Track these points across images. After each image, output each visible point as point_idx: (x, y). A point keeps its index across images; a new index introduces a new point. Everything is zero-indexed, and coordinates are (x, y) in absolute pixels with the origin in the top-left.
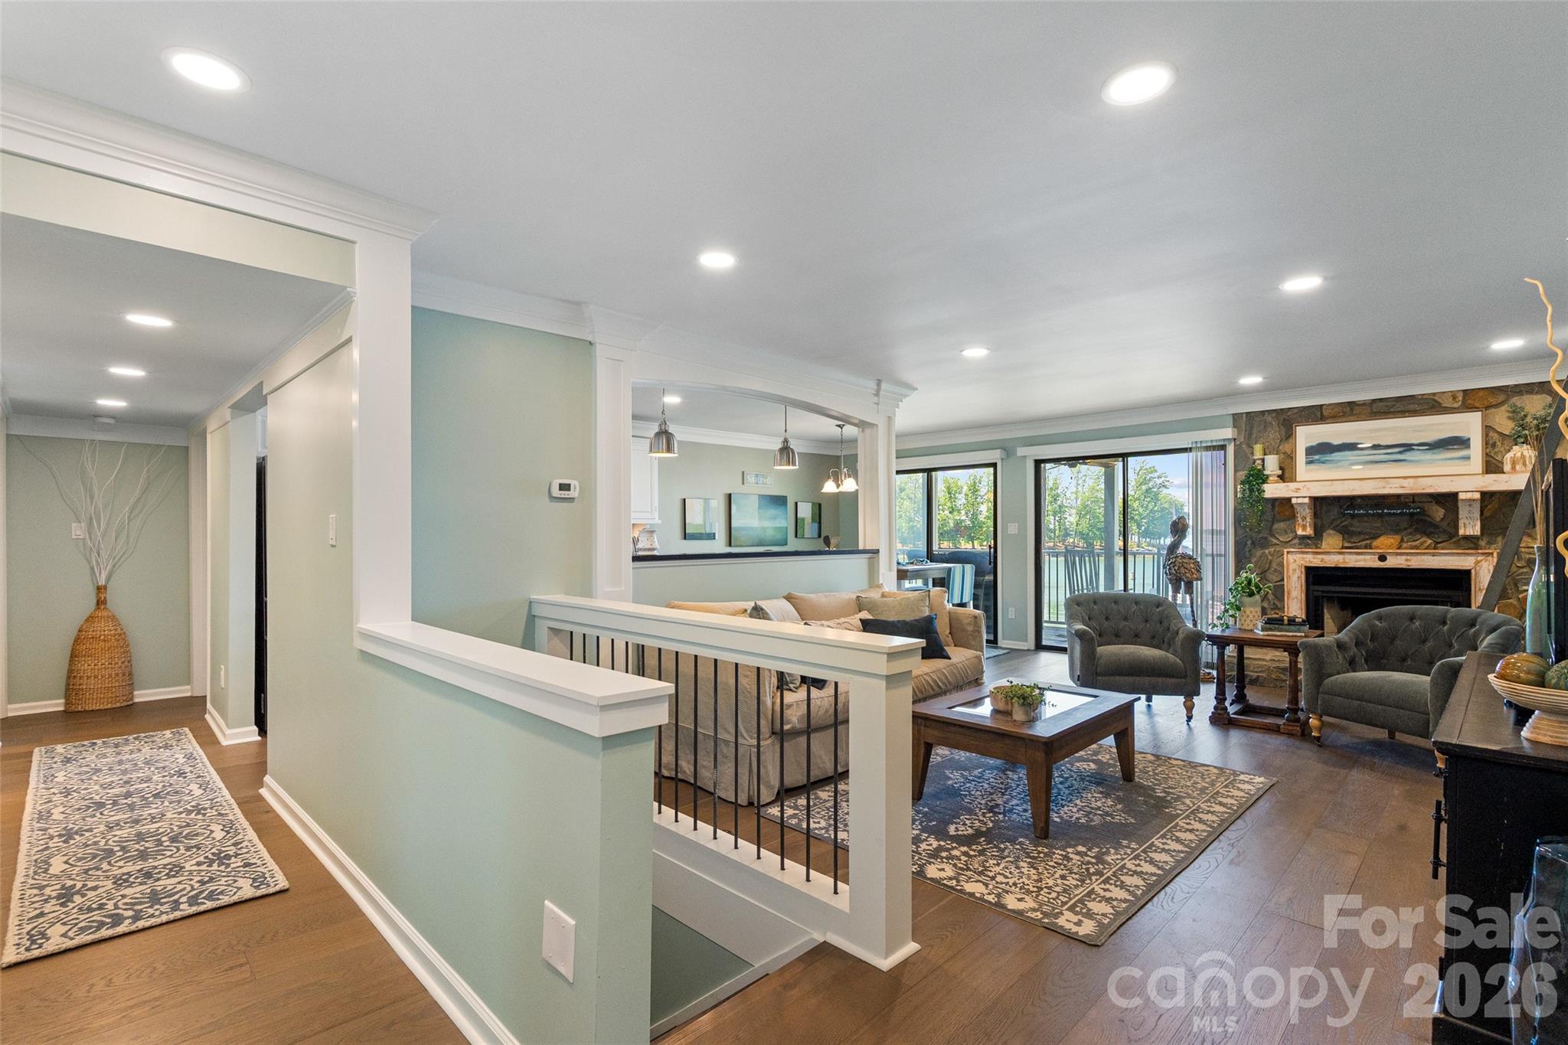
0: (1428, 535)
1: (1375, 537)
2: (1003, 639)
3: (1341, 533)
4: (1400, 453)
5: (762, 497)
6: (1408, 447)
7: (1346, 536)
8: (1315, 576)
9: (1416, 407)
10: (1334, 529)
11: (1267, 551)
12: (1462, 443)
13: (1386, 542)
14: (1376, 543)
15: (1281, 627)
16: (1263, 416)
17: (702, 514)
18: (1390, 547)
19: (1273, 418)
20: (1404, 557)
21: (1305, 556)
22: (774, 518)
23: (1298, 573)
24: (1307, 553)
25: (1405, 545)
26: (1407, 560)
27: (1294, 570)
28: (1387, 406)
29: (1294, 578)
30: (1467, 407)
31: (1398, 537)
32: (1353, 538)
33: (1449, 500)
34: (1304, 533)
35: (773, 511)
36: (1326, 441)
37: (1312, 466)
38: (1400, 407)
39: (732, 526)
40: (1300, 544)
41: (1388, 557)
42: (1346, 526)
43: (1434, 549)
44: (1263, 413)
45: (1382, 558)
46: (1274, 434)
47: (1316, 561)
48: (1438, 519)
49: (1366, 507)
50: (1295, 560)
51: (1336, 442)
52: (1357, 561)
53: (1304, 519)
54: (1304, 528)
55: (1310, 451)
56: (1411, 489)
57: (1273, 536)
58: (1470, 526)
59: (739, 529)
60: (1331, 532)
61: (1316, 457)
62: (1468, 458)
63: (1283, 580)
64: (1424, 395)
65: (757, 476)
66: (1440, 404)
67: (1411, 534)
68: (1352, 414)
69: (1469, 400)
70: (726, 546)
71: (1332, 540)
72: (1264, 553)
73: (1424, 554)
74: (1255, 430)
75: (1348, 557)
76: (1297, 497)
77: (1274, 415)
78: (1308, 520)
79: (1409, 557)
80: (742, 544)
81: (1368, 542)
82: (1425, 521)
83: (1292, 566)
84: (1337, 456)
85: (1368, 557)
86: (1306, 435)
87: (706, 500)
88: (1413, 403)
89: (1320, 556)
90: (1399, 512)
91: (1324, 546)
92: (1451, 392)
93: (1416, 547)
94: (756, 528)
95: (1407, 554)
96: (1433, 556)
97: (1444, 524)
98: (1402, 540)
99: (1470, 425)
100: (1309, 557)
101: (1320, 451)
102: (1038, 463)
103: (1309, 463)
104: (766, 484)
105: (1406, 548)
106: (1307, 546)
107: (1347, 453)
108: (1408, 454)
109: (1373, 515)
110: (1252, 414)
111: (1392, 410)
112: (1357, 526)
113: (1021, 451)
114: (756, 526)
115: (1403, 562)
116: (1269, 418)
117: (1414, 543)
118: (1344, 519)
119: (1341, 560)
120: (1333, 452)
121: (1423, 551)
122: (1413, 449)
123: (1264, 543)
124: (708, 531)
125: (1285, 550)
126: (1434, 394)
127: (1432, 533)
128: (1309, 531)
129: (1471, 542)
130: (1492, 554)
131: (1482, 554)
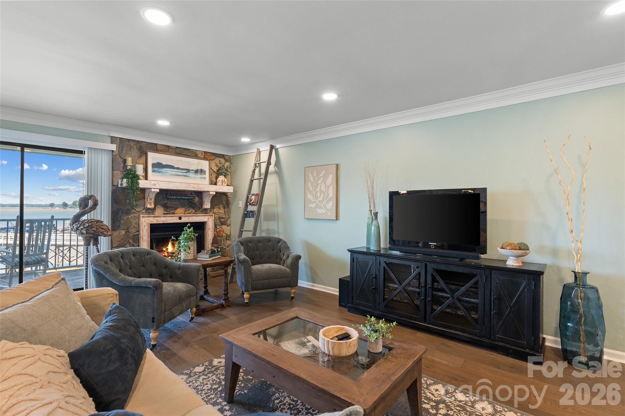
0: (193, 208)
1: (176, 209)
3: (163, 207)
4: (186, 172)
6: (188, 171)
7: (165, 208)
8: (154, 228)
9: (190, 154)
10: (160, 205)
11: (130, 216)
12: (202, 171)
13: (180, 211)
14: (177, 211)
16: (129, 142)
18: (181, 213)
19: (134, 144)
20: (187, 218)
21: (150, 218)
23: (146, 227)
24: (150, 217)
25: (186, 212)
26: (188, 219)
27: (145, 226)
28: (181, 151)
29: (145, 230)
30: (205, 159)
31: (184, 209)
32: (169, 209)
33: (200, 194)
34: (150, 207)
36: (160, 162)
37: (154, 173)
38: (185, 153)
40: (146, 212)
41: (182, 218)
42: (165, 204)
43: (196, 214)
44: (129, 140)
45: (180, 218)
46: (135, 152)
47: (154, 221)
48: (196, 202)
49: (177, 195)
50: (145, 221)
51: (164, 163)
52: (171, 220)
53: (151, 199)
55: (154, 165)
57: (133, 208)
58: (207, 205)
60: (159, 206)
61: (156, 169)
63: (139, 231)
64: (193, 150)
66: (197, 155)
67: (188, 208)
68: (168, 151)
69: (207, 156)
71: (160, 211)
72: (129, 217)
73: (193, 216)
74: (125, 149)
75: (168, 218)
76: (154, 188)
77: (135, 143)
78: (153, 200)
79: (189, 218)
81: (173, 211)
82: (192, 202)
83: (144, 224)
84: (164, 170)
85: (175, 218)
86: (153, 157)
88: (189, 152)
89: (156, 218)
90: (187, 198)
91: (156, 213)
92: (201, 151)
93: (190, 213)
95: (188, 216)
96: (196, 217)
97: (197, 204)
98: (185, 211)
99: (204, 165)
100: (151, 219)
101: (158, 166)
103: (154, 171)
105: (186, 214)
106: (149, 213)
107: (168, 169)
108: (189, 173)
109: (175, 199)
110: (123, 140)
111: (183, 153)
112: (169, 203)
115: (187, 220)
116: (132, 144)
117: (189, 212)
118: (164, 200)
119: (165, 220)
120: (163, 168)
121: (193, 215)
122: (190, 172)
123: (128, 212)
125: (141, 216)
126: (196, 150)
127: (195, 207)
128: (152, 206)
129: (205, 211)
130: (212, 215)
131: (210, 215)
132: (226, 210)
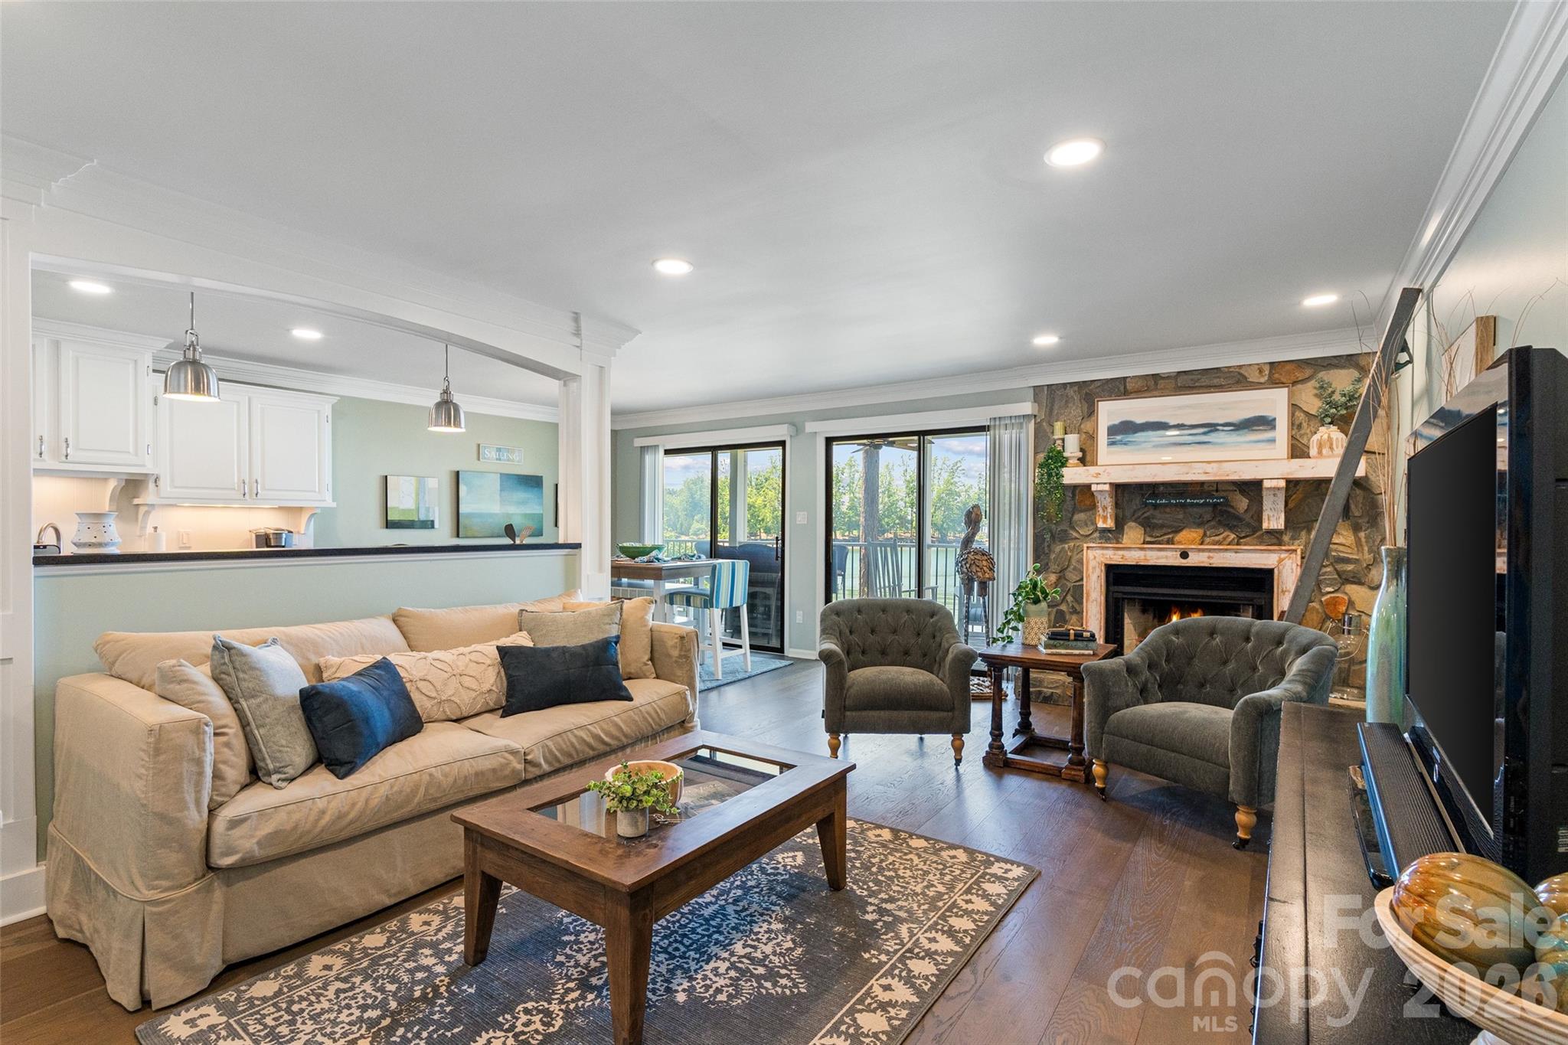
0: (1232, 528)
1: (1177, 531)
2: (790, 647)
3: (1143, 526)
4: (1204, 433)
5: (506, 477)
6: (1212, 428)
7: (1148, 529)
8: (1116, 575)
9: (1222, 382)
10: (1135, 521)
11: (1066, 546)
12: (1264, 423)
13: (1188, 536)
14: (1179, 537)
15: (1067, 643)
16: (1065, 389)
17: (414, 495)
18: (1192, 542)
19: (1075, 392)
20: (1206, 554)
21: (1105, 552)
22: (523, 503)
23: (1098, 571)
24: (1107, 548)
25: (1207, 540)
26: (1209, 557)
27: (1094, 568)
28: (1192, 380)
29: (1094, 577)
30: (1274, 383)
31: (1201, 531)
32: (1157, 531)
33: (1252, 488)
34: (1105, 526)
35: (521, 494)
36: (1128, 419)
37: (1114, 448)
38: (1205, 381)
39: (461, 511)
40: (1100, 538)
41: (1190, 554)
42: (1148, 518)
43: (1238, 544)
44: (1065, 385)
45: (1184, 555)
46: (1076, 410)
47: (1117, 557)
48: (1242, 511)
49: (1170, 495)
50: (1095, 558)
51: (1139, 420)
52: (1158, 558)
53: (1105, 508)
54: (1105, 519)
55: (1113, 431)
56: (1216, 475)
57: (1073, 528)
58: (1274, 518)
59: (469, 516)
60: (1133, 524)
61: (1119, 438)
62: (1273, 441)
63: (1082, 579)
64: (1230, 367)
65: (499, 450)
66: (1245, 378)
67: (1214, 527)
68: (1156, 389)
69: (1278, 374)
70: (452, 537)
71: (1133, 534)
72: (1063, 548)
73: (1226, 550)
74: (1056, 407)
75: (1149, 553)
76: (1097, 484)
77: (1076, 388)
78: (1109, 510)
79: (1211, 554)
80: (476, 534)
81: (1170, 536)
82: (1229, 512)
83: (1092, 563)
84: (1140, 436)
85: (1169, 554)
86: (1110, 412)
87: (421, 480)
88: (1218, 377)
89: (1121, 553)
90: (1202, 501)
91: (1124, 541)
92: (1258, 364)
93: (1219, 543)
94: (496, 514)
95: (1210, 550)
96: (1236, 552)
97: (1247, 518)
98: (1205, 535)
99: (1274, 402)
100: (1109, 553)
101: (1124, 429)
102: (829, 441)
103: (1112, 444)
104: (513, 461)
105: (1208, 544)
106: (1108, 540)
107: (1151, 433)
108: (1213, 435)
109: (1176, 505)
110: (1053, 387)
111: (1197, 384)
112: (1159, 518)
113: (810, 427)
114: (498, 512)
115: (1206, 560)
116: (1070, 392)
117: (1217, 538)
118: (1146, 509)
119: (1143, 557)
120: (1136, 432)
121: (1226, 547)
122: (1218, 430)
123: (1064, 538)
124: (422, 517)
125: (1085, 545)
126: (1240, 367)
127: (1235, 526)
128: (1110, 524)
129: (1275, 538)
130: (1296, 551)
131: (1286, 551)
132: (1362, 535)
